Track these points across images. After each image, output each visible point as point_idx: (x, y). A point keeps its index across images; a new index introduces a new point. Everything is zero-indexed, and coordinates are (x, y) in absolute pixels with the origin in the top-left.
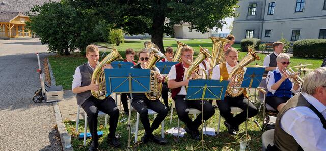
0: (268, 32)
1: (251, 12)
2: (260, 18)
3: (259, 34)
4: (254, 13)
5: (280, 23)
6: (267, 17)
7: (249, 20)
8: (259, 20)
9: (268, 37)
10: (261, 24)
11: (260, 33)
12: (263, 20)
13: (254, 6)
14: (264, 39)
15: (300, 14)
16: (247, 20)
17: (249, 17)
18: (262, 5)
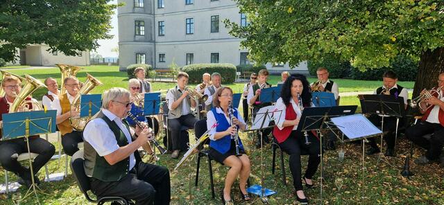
0: (162, 56)
1: (139, 31)
2: (150, 39)
3: (152, 59)
4: (142, 33)
5: (173, 46)
6: (159, 39)
7: (137, 41)
8: (149, 42)
9: (163, 62)
10: (153, 46)
11: (153, 57)
12: (155, 42)
13: (142, 23)
14: (159, 65)
15: (190, 37)
16: (135, 41)
17: (138, 38)
18: (151, 23)
